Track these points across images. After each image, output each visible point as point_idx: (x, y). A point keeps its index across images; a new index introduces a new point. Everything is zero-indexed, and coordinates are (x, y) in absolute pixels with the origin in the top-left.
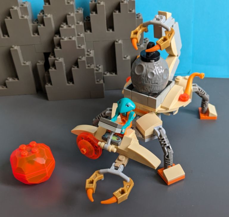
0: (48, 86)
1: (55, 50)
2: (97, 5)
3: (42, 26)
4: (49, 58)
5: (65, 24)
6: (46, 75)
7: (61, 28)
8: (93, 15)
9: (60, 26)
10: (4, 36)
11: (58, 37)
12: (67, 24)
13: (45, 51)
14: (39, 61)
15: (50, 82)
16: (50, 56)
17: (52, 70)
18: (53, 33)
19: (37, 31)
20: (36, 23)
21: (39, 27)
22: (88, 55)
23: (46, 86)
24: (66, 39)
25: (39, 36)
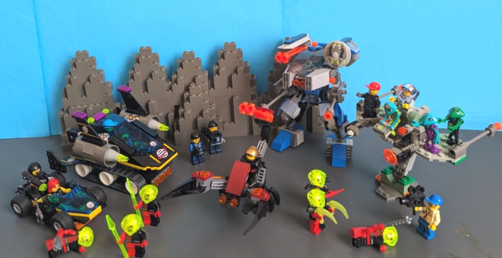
0: (177, 133)
1: (185, 103)
2: (220, 70)
3: (176, 85)
4: (179, 110)
5: (194, 83)
6: (175, 124)
7: (190, 87)
8: (216, 77)
9: (189, 85)
10: (144, 92)
11: (188, 93)
12: (195, 83)
13: (176, 105)
14: (171, 112)
15: (178, 129)
16: (180, 108)
17: (181, 120)
18: (184, 91)
19: (171, 88)
20: (170, 83)
21: (173, 86)
22: (210, 107)
23: (175, 133)
24: (193, 96)
25: (172, 92)
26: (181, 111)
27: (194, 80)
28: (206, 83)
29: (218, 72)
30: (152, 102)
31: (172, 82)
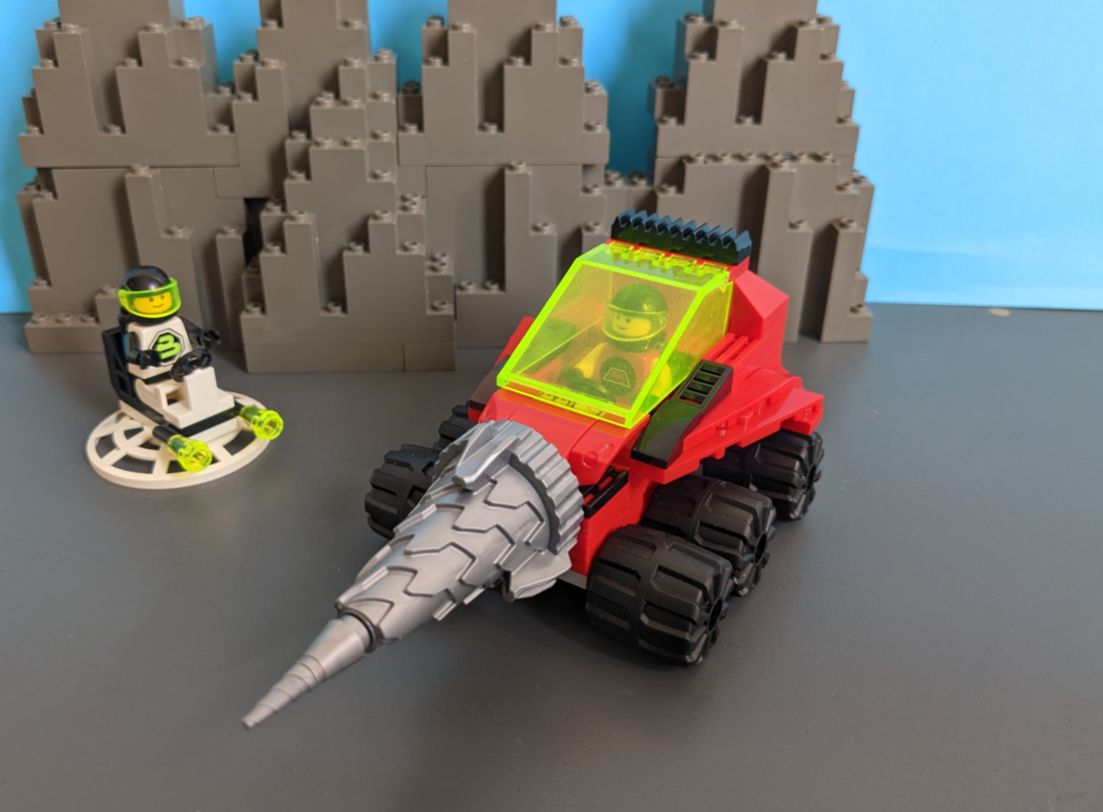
0: (250, 318)
1: (287, 182)
2: (451, 32)
3: (248, 98)
4: (264, 215)
5: (331, 95)
7: (313, 108)
9: (313, 100)
10: (105, 129)
11: (301, 137)
12: (337, 96)
14: (226, 228)
17: (270, 256)
18: (284, 128)
19: (226, 118)
20: (226, 92)
21: (235, 104)
22: (404, 208)
23: (244, 316)
24: (329, 144)
25: (233, 135)
26: (269, 216)
27: (332, 84)
28: (387, 97)
29: (440, 48)
30: (143, 171)
31: (233, 91)
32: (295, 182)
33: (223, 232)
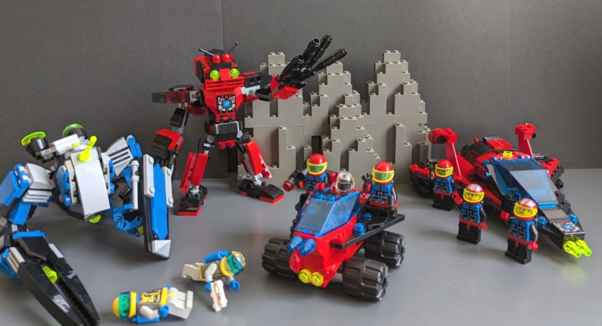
1: (331, 130)
2: (379, 86)
3: (317, 106)
5: (341, 104)
7: (340, 108)
8: (373, 97)
10: (271, 116)
11: (336, 116)
12: (344, 104)
13: (314, 135)
14: (306, 145)
16: (324, 137)
17: (326, 152)
18: (328, 113)
19: (308, 112)
20: (307, 105)
21: (312, 107)
22: (366, 138)
24: (346, 118)
25: (311, 117)
26: (325, 140)
27: (342, 100)
28: (358, 105)
29: (376, 90)
30: (284, 128)
31: (310, 103)
32: (334, 130)
33: (306, 147)
